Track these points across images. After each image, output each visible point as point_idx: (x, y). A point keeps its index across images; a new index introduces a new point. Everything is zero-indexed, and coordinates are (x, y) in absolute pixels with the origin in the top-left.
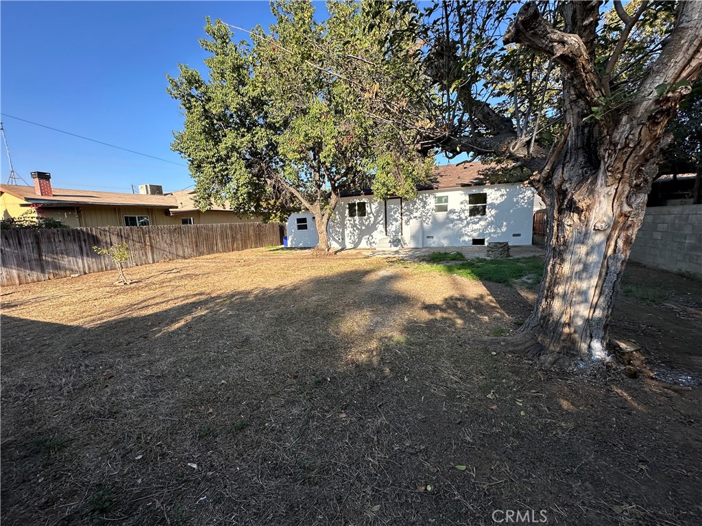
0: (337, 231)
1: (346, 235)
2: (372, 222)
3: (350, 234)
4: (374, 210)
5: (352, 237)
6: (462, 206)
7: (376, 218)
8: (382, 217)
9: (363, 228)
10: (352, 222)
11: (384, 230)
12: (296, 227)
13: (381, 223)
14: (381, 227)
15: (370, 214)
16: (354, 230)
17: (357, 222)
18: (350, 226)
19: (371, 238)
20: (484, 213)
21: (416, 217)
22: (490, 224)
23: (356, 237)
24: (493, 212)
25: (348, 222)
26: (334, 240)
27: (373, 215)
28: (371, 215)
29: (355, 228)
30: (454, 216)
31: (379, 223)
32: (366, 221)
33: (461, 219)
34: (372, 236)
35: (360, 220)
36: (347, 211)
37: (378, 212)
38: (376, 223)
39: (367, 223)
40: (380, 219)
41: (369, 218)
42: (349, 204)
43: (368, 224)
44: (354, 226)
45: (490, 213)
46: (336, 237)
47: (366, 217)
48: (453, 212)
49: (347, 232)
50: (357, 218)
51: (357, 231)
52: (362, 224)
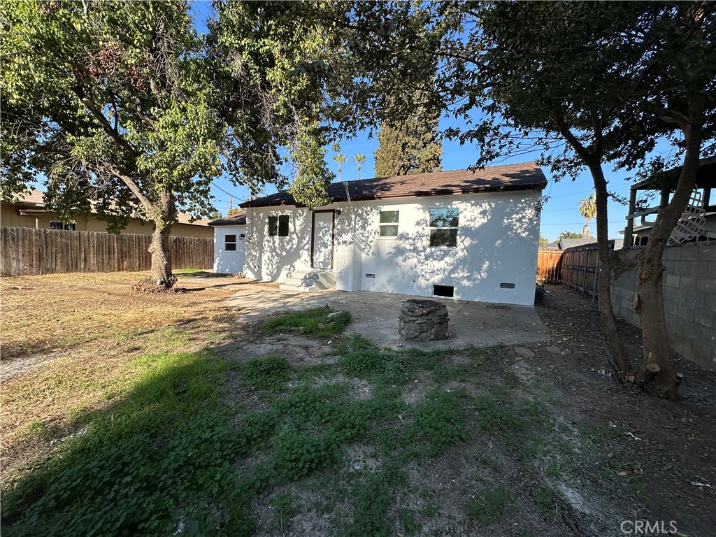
0: (253, 256)
1: (263, 262)
2: (295, 246)
3: (268, 262)
4: (298, 228)
5: (270, 266)
6: (419, 228)
7: (300, 240)
8: (307, 239)
9: (284, 254)
10: (271, 244)
11: (308, 259)
12: (224, 247)
13: (306, 248)
14: (305, 255)
15: (293, 233)
16: (272, 256)
17: (276, 245)
18: (268, 250)
19: (292, 269)
20: (453, 243)
21: (345, 242)
22: (462, 262)
23: (274, 267)
24: (468, 242)
25: (266, 243)
26: (249, 267)
27: (297, 235)
28: (294, 236)
29: (274, 253)
30: (407, 245)
31: (303, 248)
32: (288, 244)
33: (415, 250)
34: (294, 267)
35: (281, 241)
36: (266, 228)
37: (303, 231)
38: (299, 248)
39: (288, 247)
40: (305, 242)
41: (291, 239)
42: (269, 218)
43: (291, 248)
44: (273, 250)
45: (463, 243)
46: (251, 264)
47: (288, 237)
48: (404, 237)
49: (265, 258)
50: (277, 237)
51: (276, 258)
52: (282, 248)
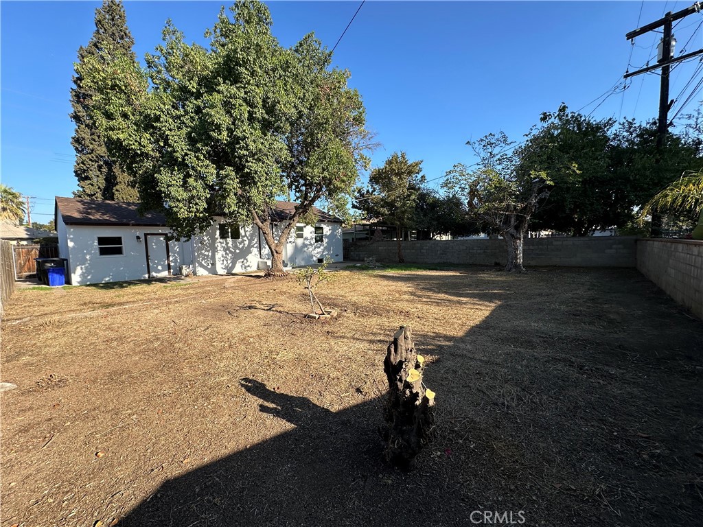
0: (205, 255)
1: (217, 260)
2: (246, 246)
3: (222, 259)
4: (248, 234)
5: (225, 262)
6: (311, 235)
7: (250, 241)
8: (256, 240)
9: (238, 251)
10: (224, 245)
11: (258, 253)
12: (98, 251)
13: (255, 246)
14: (255, 251)
15: (244, 237)
16: (226, 254)
17: (230, 245)
18: (222, 249)
19: (245, 261)
20: (322, 241)
21: (290, 242)
22: (325, 248)
23: (229, 262)
24: (327, 240)
25: (219, 244)
26: (202, 266)
27: (247, 238)
28: (245, 238)
29: (228, 252)
30: (307, 242)
31: (253, 246)
32: (240, 244)
33: (311, 245)
34: (247, 259)
35: (234, 242)
36: (218, 232)
37: (252, 235)
38: (250, 246)
39: (241, 246)
40: (254, 242)
41: (243, 241)
42: (220, 224)
43: (243, 247)
44: (226, 249)
45: (325, 240)
46: (203, 262)
47: (240, 240)
48: (306, 239)
49: (218, 256)
50: (229, 240)
51: (230, 255)
52: (236, 247)
